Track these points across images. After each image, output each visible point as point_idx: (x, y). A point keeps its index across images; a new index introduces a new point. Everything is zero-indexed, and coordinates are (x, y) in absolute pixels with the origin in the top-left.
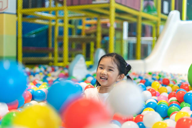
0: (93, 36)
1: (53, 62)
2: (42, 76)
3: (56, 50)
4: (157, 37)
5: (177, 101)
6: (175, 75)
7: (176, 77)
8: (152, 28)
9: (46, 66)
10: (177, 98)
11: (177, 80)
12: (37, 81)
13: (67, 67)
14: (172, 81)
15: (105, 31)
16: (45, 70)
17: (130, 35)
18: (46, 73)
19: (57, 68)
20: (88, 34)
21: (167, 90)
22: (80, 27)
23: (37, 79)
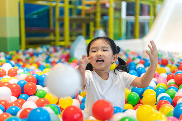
0: (92, 16)
1: (54, 41)
2: (45, 57)
3: (58, 30)
4: (155, 15)
5: (175, 84)
6: (172, 53)
7: (173, 55)
8: (149, 6)
9: (48, 46)
10: (175, 80)
11: (175, 59)
12: (41, 62)
13: (69, 48)
14: (170, 60)
15: (105, 11)
16: (48, 50)
17: (128, 14)
18: (48, 53)
19: (58, 48)
20: (88, 14)
21: (165, 70)
22: (80, 7)
23: (40, 60)
